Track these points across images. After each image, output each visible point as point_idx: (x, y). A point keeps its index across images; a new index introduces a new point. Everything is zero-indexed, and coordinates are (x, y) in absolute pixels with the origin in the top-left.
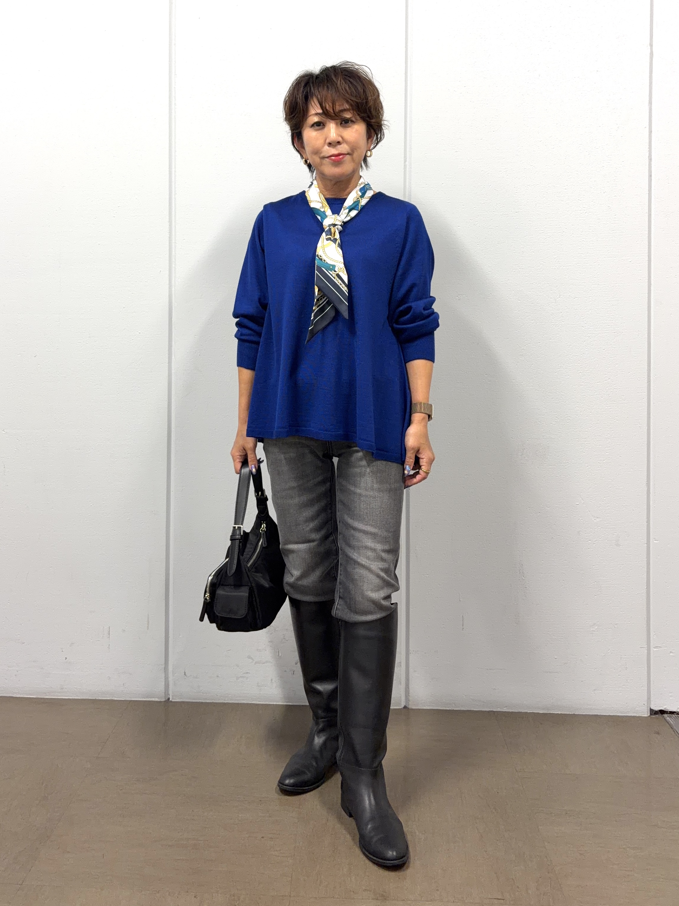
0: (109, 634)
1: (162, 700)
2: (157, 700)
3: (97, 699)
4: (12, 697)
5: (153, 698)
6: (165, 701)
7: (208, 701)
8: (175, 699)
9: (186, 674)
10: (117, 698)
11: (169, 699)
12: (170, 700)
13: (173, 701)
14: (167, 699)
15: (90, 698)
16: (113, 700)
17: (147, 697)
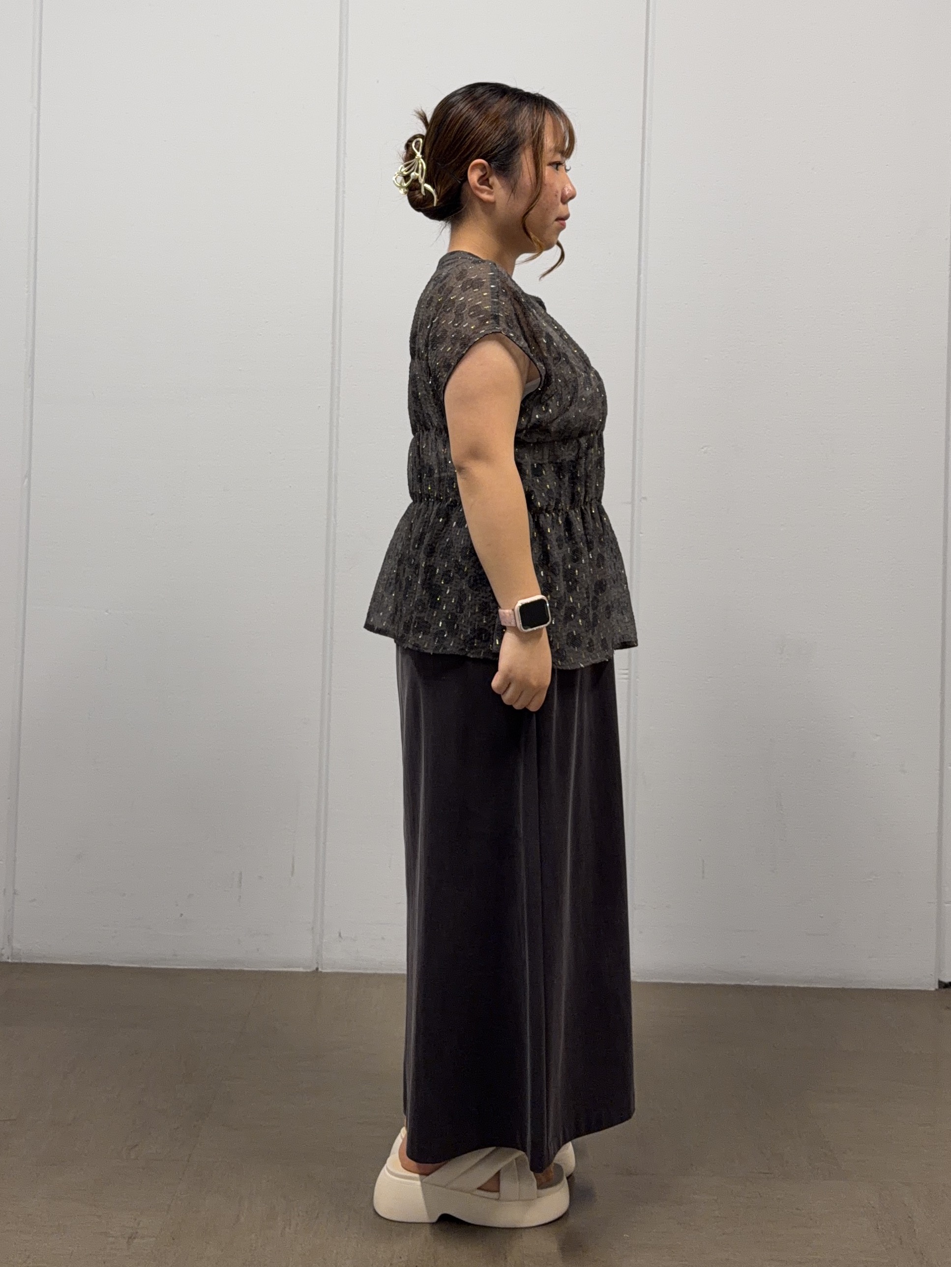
0: (241, 883)
1: (309, 971)
2: (301, 970)
3: (222, 968)
4: (109, 967)
5: (297, 967)
6: (313, 972)
7: (368, 972)
8: (326, 969)
9: (342, 935)
10: (248, 967)
11: (317, 969)
12: (320, 970)
13: (324, 971)
14: (315, 969)
15: (212, 968)
16: (243, 971)
17: (289, 967)
